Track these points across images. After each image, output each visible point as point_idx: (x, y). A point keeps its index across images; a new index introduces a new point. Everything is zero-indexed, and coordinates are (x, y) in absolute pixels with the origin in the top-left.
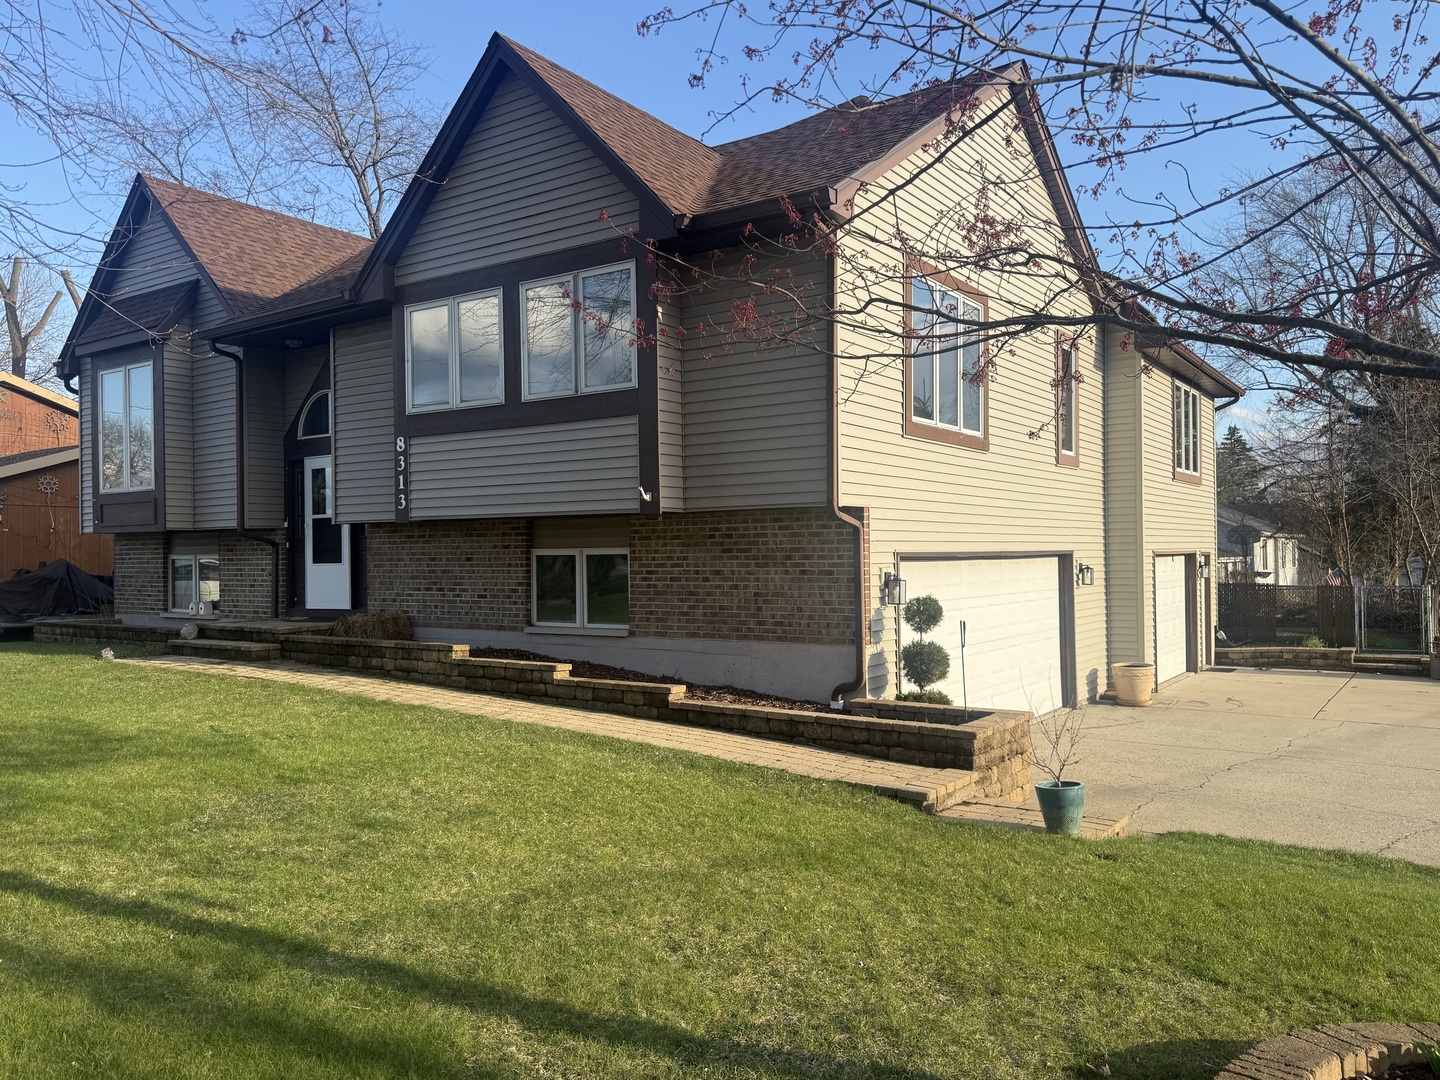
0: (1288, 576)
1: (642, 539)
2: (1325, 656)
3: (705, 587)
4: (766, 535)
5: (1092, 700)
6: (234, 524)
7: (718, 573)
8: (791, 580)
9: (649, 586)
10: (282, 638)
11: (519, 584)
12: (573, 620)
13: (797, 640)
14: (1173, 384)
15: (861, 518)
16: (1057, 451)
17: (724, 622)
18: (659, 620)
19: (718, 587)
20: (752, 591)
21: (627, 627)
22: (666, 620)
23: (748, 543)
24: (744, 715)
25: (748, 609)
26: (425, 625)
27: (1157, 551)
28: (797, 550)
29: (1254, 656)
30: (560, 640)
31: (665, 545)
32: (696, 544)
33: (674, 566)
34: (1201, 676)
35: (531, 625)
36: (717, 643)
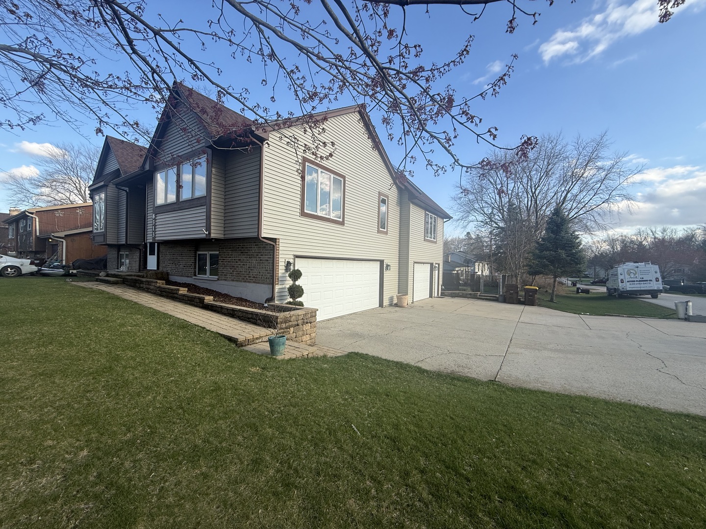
0: (486, 272)
1: (222, 248)
2: (470, 294)
3: (236, 264)
4: (252, 248)
5: (391, 305)
6: (124, 243)
7: (240, 260)
8: (258, 263)
9: (223, 264)
10: (123, 277)
11: (193, 263)
12: (206, 275)
13: (258, 283)
14: (425, 212)
15: (276, 242)
16: (378, 229)
17: (241, 276)
18: (225, 275)
19: (240, 265)
20: (248, 266)
21: (217, 277)
22: (226, 275)
23: (247, 250)
24: (222, 307)
25: (247, 272)
26: (171, 275)
27: (416, 261)
28: (260, 253)
29: (451, 293)
30: (201, 281)
31: (227, 251)
32: (235, 250)
33: (229, 257)
34: (433, 299)
35: (195, 275)
36: (239, 283)
